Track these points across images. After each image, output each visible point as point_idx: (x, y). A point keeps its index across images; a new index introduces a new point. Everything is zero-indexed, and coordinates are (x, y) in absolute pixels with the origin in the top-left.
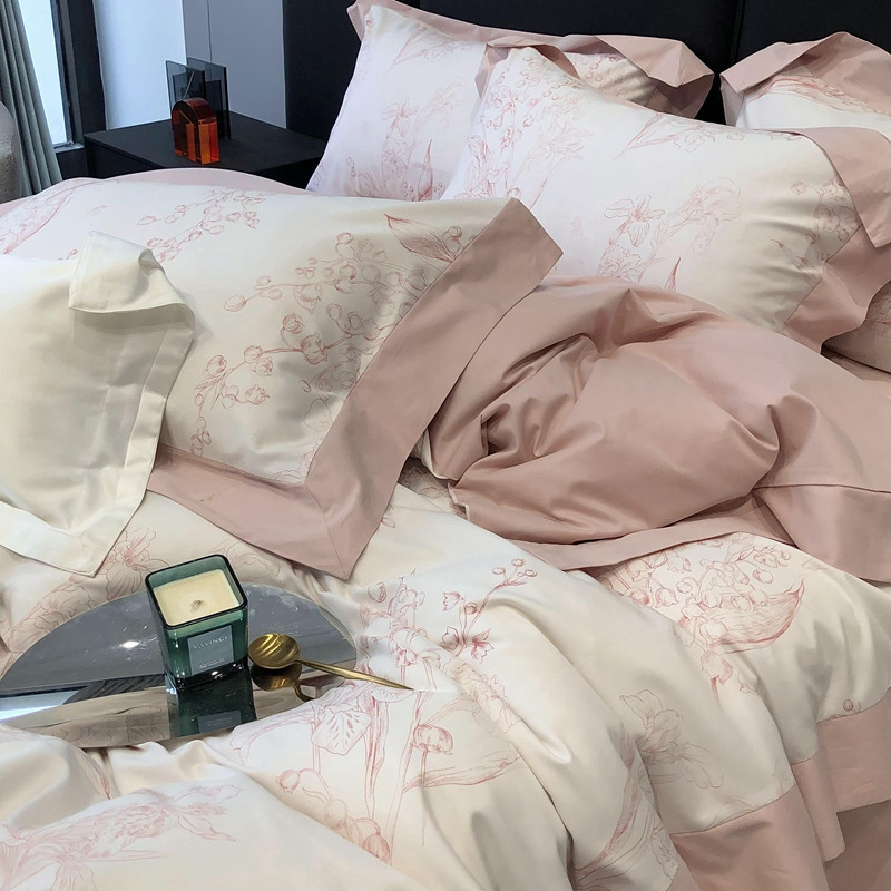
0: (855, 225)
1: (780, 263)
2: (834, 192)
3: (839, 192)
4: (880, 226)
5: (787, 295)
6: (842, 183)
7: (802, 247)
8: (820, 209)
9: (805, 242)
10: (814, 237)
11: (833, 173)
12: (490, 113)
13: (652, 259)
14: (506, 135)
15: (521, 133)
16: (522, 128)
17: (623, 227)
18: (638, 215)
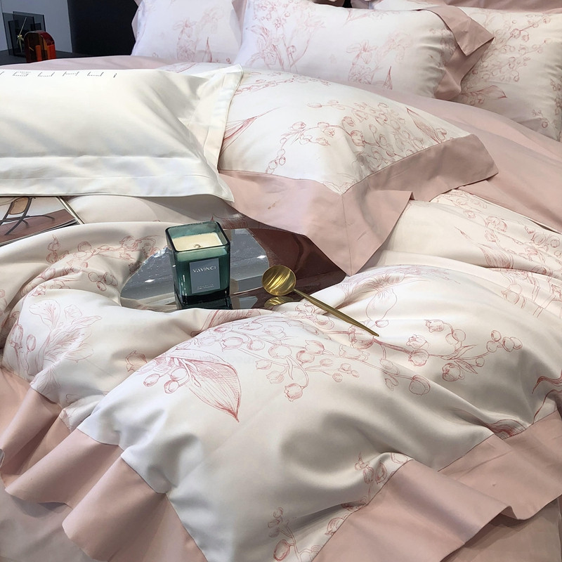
0: (455, 47)
1: (433, 65)
2: (446, 33)
3: (449, 32)
4: (466, 46)
5: (436, 80)
6: (448, 29)
7: (438, 58)
8: (443, 40)
9: (439, 55)
10: (441, 52)
11: (444, 24)
12: (261, 14)
13: (377, 69)
14: (276, 22)
15: (285, 20)
16: (285, 18)
17: (358, 56)
18: (365, 50)
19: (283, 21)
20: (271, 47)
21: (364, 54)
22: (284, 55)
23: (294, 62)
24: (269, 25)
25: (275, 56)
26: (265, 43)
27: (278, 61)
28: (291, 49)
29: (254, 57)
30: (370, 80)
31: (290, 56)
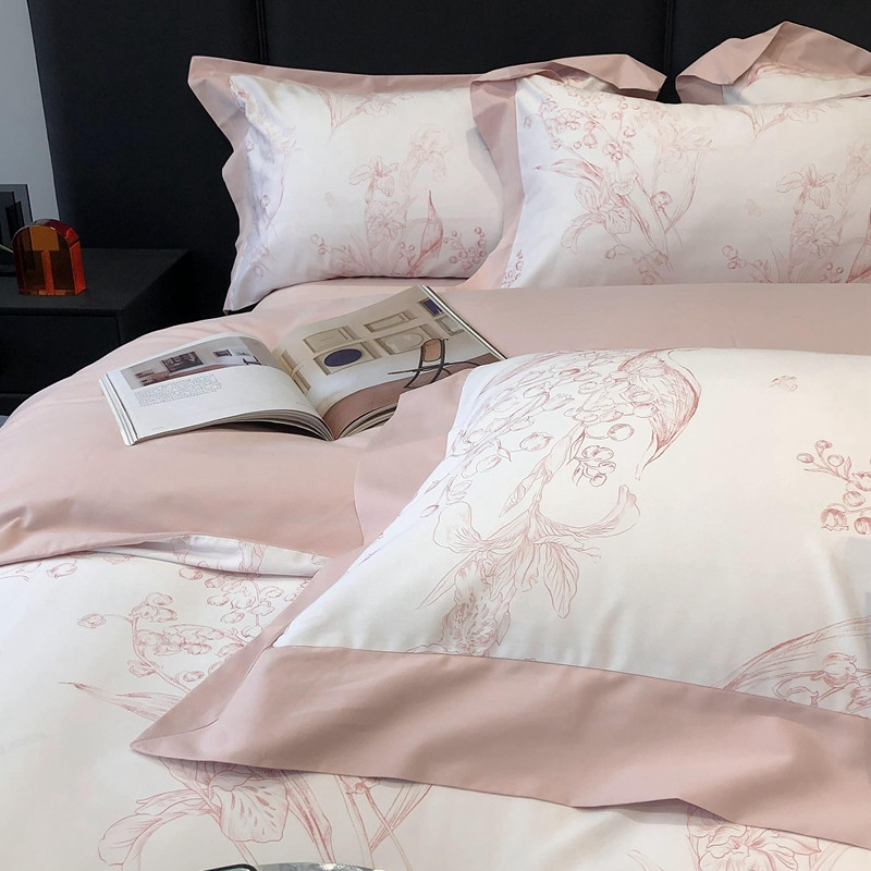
12: (569, 137)
13: (845, 215)
14: (610, 149)
15: (629, 144)
16: (627, 140)
17: (803, 196)
18: (813, 183)
19: (625, 148)
20: (615, 199)
21: (815, 192)
22: (647, 211)
23: (672, 223)
24: (598, 158)
25: (626, 216)
26: (597, 193)
27: (635, 225)
28: (660, 199)
29: (579, 224)
30: (835, 238)
31: (660, 213)
